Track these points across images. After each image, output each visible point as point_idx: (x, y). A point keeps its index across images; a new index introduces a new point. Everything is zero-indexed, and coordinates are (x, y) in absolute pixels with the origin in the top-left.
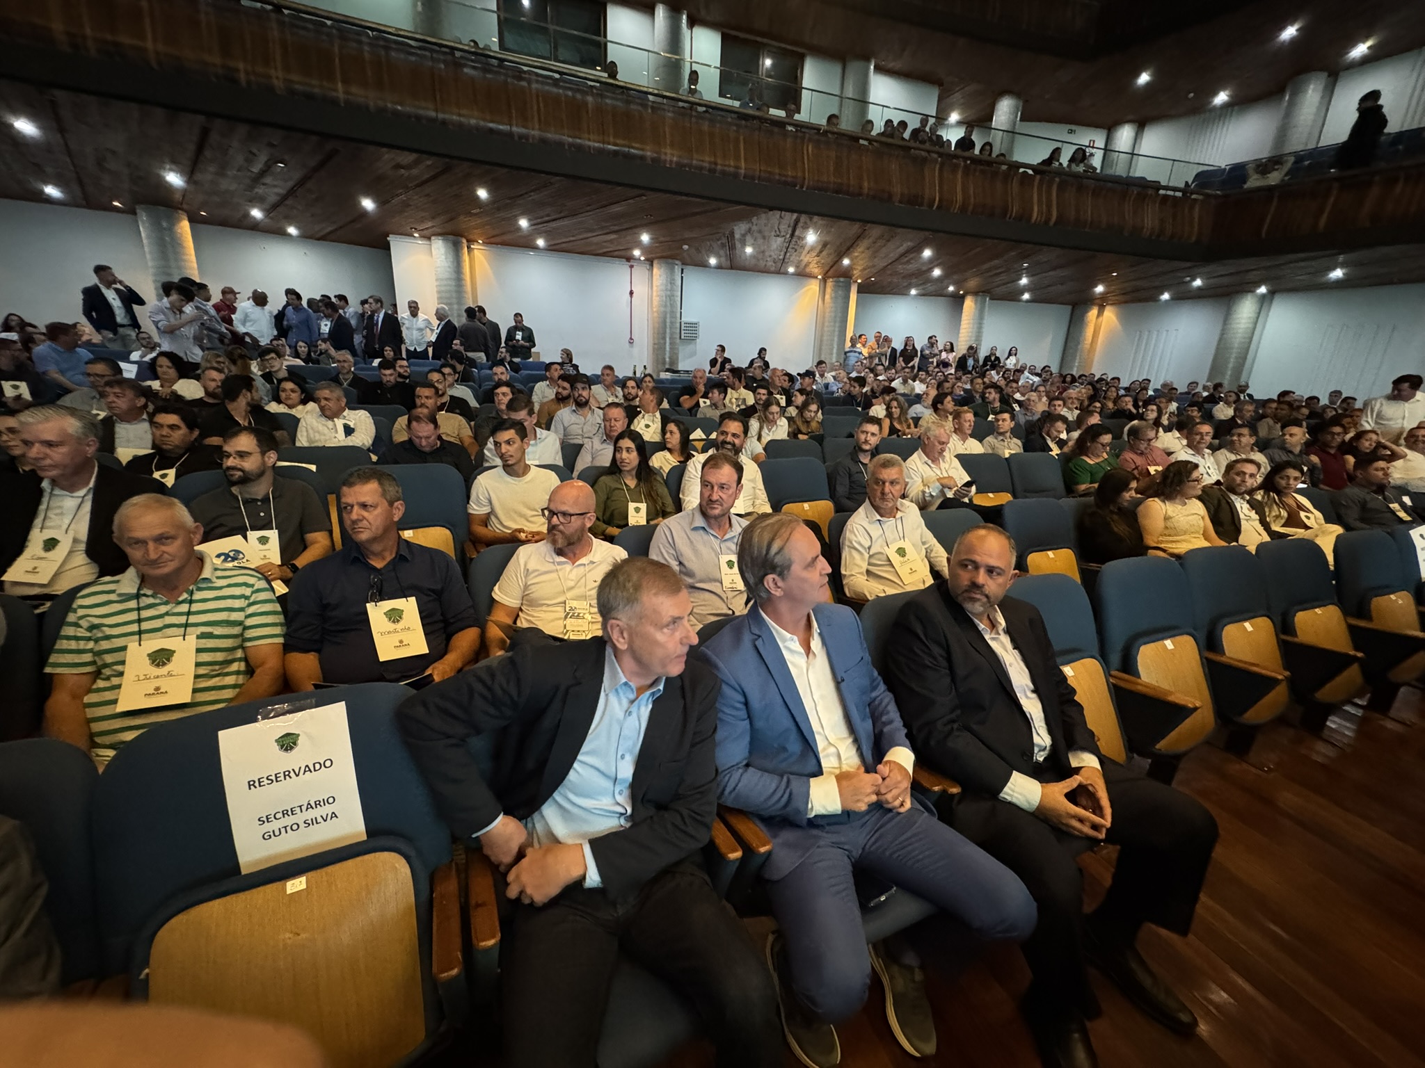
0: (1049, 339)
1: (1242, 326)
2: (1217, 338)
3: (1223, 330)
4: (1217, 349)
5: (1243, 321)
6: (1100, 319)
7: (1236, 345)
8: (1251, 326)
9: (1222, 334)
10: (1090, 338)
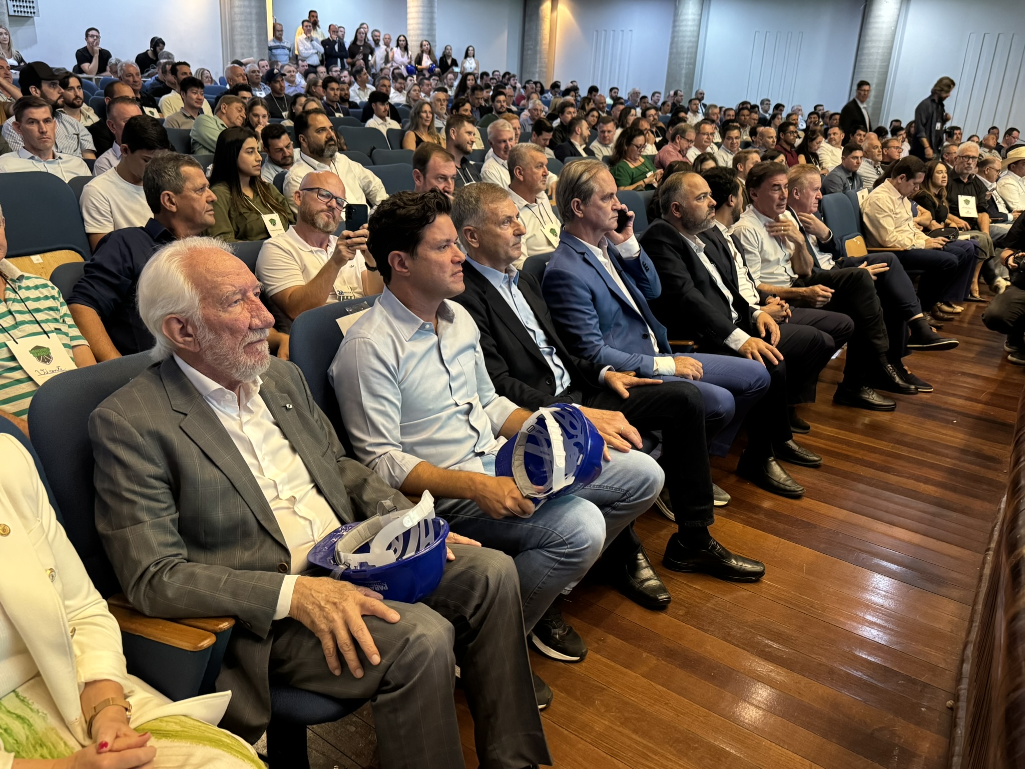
0: (505, 36)
1: (689, 28)
2: (669, 40)
3: (673, 32)
4: (671, 54)
5: (690, 23)
6: (555, 14)
7: (685, 50)
8: (696, 28)
9: (673, 38)
10: (548, 37)
